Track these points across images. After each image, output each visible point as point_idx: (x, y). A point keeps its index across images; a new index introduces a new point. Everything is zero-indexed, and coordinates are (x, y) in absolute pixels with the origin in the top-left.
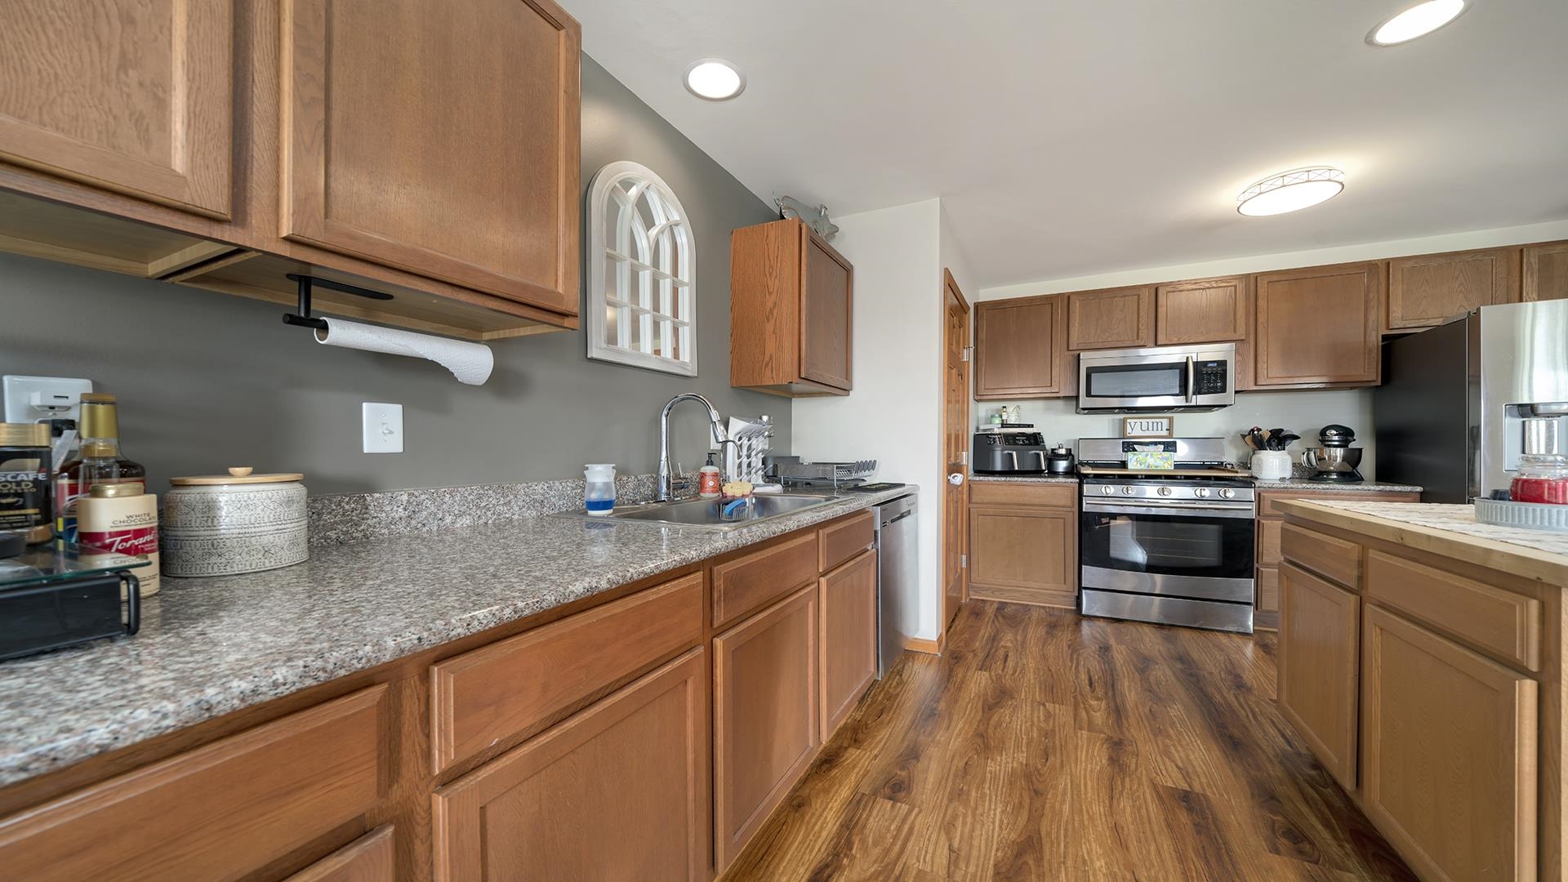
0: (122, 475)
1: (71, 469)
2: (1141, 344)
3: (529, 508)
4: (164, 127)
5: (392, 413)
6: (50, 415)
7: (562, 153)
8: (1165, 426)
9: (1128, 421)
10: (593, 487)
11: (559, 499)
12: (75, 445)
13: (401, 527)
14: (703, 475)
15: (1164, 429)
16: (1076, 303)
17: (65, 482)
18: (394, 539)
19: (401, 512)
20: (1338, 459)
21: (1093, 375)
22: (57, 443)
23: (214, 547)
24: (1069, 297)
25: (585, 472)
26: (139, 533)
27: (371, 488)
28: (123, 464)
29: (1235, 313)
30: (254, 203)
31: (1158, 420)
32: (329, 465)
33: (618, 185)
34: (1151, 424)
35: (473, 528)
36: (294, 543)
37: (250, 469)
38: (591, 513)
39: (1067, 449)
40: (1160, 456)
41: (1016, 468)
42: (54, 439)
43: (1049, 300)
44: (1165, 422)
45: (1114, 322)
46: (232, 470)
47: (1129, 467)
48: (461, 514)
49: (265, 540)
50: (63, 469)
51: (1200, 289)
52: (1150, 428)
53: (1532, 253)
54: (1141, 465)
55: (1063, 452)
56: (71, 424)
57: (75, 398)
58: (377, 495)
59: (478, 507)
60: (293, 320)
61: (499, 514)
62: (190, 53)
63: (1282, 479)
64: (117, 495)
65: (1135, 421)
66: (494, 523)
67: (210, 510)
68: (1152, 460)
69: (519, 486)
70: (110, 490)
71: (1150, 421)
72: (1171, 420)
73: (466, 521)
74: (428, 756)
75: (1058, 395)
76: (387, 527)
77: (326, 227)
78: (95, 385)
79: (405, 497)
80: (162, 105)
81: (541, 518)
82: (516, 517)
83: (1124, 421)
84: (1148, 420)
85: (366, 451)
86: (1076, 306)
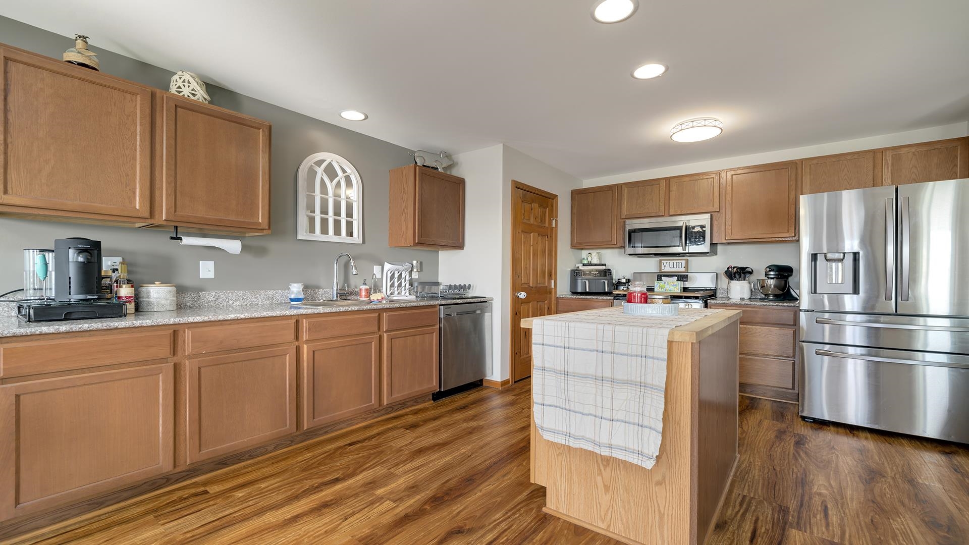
0: (128, 283)
1: (116, 281)
2: (661, 215)
3: (266, 300)
4: (135, 199)
5: (211, 264)
6: (113, 267)
7: (261, 173)
8: (684, 265)
9: (663, 262)
10: (293, 292)
11: (281, 297)
12: (118, 275)
13: (212, 304)
14: (360, 289)
15: (683, 267)
16: (625, 190)
17: (115, 284)
18: (209, 307)
19: (212, 298)
20: (772, 286)
21: (632, 234)
22: (114, 274)
23: (149, 304)
24: (621, 186)
25: (290, 286)
26: (130, 297)
27: (202, 290)
28: (128, 280)
29: (713, 194)
30: (156, 212)
31: (679, 261)
32: (187, 281)
33: (313, 164)
34: (675, 264)
35: (241, 306)
36: (171, 304)
37: (160, 282)
38: (292, 303)
39: (626, 279)
40: (672, 284)
41: (587, 291)
42: (113, 274)
43: (610, 188)
44: (683, 262)
45: (646, 201)
46: (155, 282)
47: (655, 291)
48: (236, 301)
49: (163, 302)
50: (115, 282)
51: (694, 180)
52: (675, 266)
53: (887, 153)
54: (661, 289)
55: (624, 281)
56: (117, 270)
57: (118, 263)
58: (203, 292)
59: (243, 299)
60: (172, 238)
61: (252, 301)
62: (140, 179)
63: (742, 299)
64: (126, 288)
65: (666, 261)
66: (250, 305)
67: (148, 293)
68: (668, 286)
69: (261, 291)
70: (124, 286)
71: (675, 262)
72: (687, 261)
73: (238, 303)
74: (185, 351)
75: (616, 246)
76: (207, 303)
77: (175, 216)
78: (123, 259)
79: (214, 294)
80: (134, 193)
81: (272, 304)
82: (260, 303)
83: (660, 261)
84: (673, 261)
85: (201, 277)
86: (625, 191)
